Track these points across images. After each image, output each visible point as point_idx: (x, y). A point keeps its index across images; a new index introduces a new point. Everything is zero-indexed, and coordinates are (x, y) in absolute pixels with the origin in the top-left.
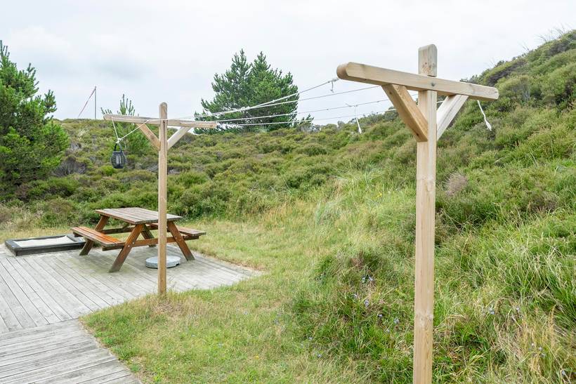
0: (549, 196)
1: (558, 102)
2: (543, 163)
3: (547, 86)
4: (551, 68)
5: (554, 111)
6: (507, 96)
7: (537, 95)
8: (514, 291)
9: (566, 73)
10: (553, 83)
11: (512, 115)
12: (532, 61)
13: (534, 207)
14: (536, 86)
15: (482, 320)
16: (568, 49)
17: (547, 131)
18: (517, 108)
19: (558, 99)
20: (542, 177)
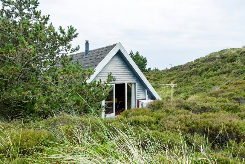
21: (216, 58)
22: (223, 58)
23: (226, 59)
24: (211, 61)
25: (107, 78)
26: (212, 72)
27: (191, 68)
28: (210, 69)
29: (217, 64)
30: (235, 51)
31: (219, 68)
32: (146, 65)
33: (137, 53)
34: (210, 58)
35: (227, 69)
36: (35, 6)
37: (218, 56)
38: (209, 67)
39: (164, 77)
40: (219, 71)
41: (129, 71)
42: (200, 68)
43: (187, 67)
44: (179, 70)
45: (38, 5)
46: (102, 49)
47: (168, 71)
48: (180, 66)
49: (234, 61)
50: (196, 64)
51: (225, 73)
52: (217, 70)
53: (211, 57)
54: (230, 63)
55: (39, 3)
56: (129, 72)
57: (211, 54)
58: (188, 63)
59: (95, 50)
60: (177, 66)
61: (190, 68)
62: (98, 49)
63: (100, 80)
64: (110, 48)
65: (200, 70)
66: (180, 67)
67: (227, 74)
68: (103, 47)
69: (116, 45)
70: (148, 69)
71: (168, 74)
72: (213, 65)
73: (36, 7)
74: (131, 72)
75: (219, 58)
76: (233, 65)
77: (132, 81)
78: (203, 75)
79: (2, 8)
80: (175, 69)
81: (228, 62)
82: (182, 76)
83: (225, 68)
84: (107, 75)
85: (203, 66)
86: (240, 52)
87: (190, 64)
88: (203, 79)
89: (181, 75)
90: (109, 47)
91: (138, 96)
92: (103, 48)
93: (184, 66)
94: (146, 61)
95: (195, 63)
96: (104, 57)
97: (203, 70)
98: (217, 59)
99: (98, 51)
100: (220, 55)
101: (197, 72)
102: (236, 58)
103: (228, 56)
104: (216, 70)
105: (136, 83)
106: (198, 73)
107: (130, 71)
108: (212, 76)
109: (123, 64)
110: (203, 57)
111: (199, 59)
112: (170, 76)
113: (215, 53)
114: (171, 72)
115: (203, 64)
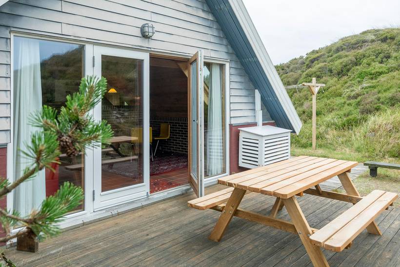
0: (335, 107)
1: (338, 75)
2: (333, 98)
3: (334, 68)
4: (336, 59)
5: (336, 79)
6: (320, 71)
7: (331, 71)
8: (328, 126)
9: (341, 63)
10: (336, 67)
11: (322, 80)
12: (329, 53)
13: (331, 110)
14: (330, 67)
15: (322, 133)
16: (342, 50)
17: (334, 87)
18: (324, 77)
19: (339, 74)
20: (333, 102)
21: (364, 41)
24: (353, 48)
31: (387, 57)
34: (351, 44)
37: (372, 37)
41: (203, 11)
50: (321, 56)
52: (382, 61)
53: (353, 42)
56: (202, 14)
65: (336, 65)
74: (211, 17)
77: (213, 54)
91: (233, 114)
95: (318, 55)
105: (227, 66)
106: (335, 72)
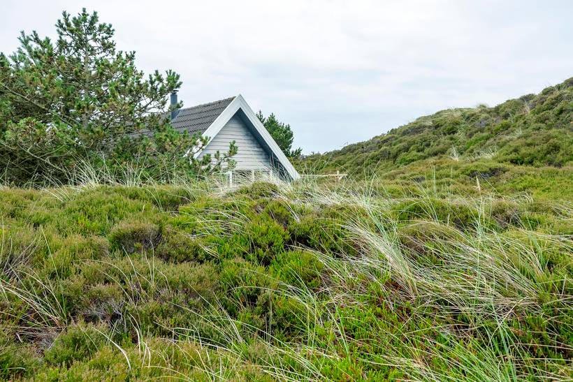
21: (425, 127)
22: (437, 127)
23: (442, 128)
24: (417, 132)
25: (229, 148)
26: (415, 153)
27: (380, 147)
28: (411, 148)
29: (424, 138)
30: (459, 114)
31: (428, 145)
32: (291, 142)
33: (272, 116)
34: (416, 128)
35: (441, 146)
36: (108, 36)
37: (430, 123)
38: (411, 145)
39: (328, 165)
40: (427, 150)
42: (396, 147)
43: (372, 145)
44: (357, 151)
45: (112, 34)
46: (205, 106)
47: (336, 153)
48: (359, 144)
49: (454, 133)
50: (390, 138)
51: (436, 154)
52: (424, 149)
53: (417, 126)
54: (448, 136)
55: (113, 30)
57: (419, 118)
58: (376, 137)
59: (192, 109)
60: (355, 145)
61: (377, 148)
62: (197, 107)
63: (218, 152)
64: (222, 105)
65: (394, 149)
66: (361, 145)
67: (440, 155)
68: (207, 102)
69: (233, 99)
70: (295, 150)
71: (335, 160)
72: (418, 140)
73: (110, 37)
75: (430, 127)
76: (452, 139)
77: (262, 168)
78: (399, 159)
79: (59, 39)
80: (350, 150)
81: (445, 134)
82: (362, 163)
83: (437, 145)
84: (229, 145)
85: (401, 142)
86: (467, 115)
87: (379, 139)
88: (398, 167)
89: (360, 160)
90: (220, 102)
92: (209, 105)
93: (368, 144)
94: (292, 135)
95: (388, 137)
96: (211, 122)
97: (400, 151)
98: (427, 129)
99: (197, 111)
100: (433, 121)
101: (390, 154)
102: (458, 127)
103: (445, 123)
104: (422, 150)
105: (271, 171)
106: (391, 156)
107: (260, 147)
108: (413, 160)
109: (247, 135)
110: (405, 126)
111: (396, 129)
112: (340, 163)
113: (425, 118)
114: (342, 157)
115: (401, 138)
